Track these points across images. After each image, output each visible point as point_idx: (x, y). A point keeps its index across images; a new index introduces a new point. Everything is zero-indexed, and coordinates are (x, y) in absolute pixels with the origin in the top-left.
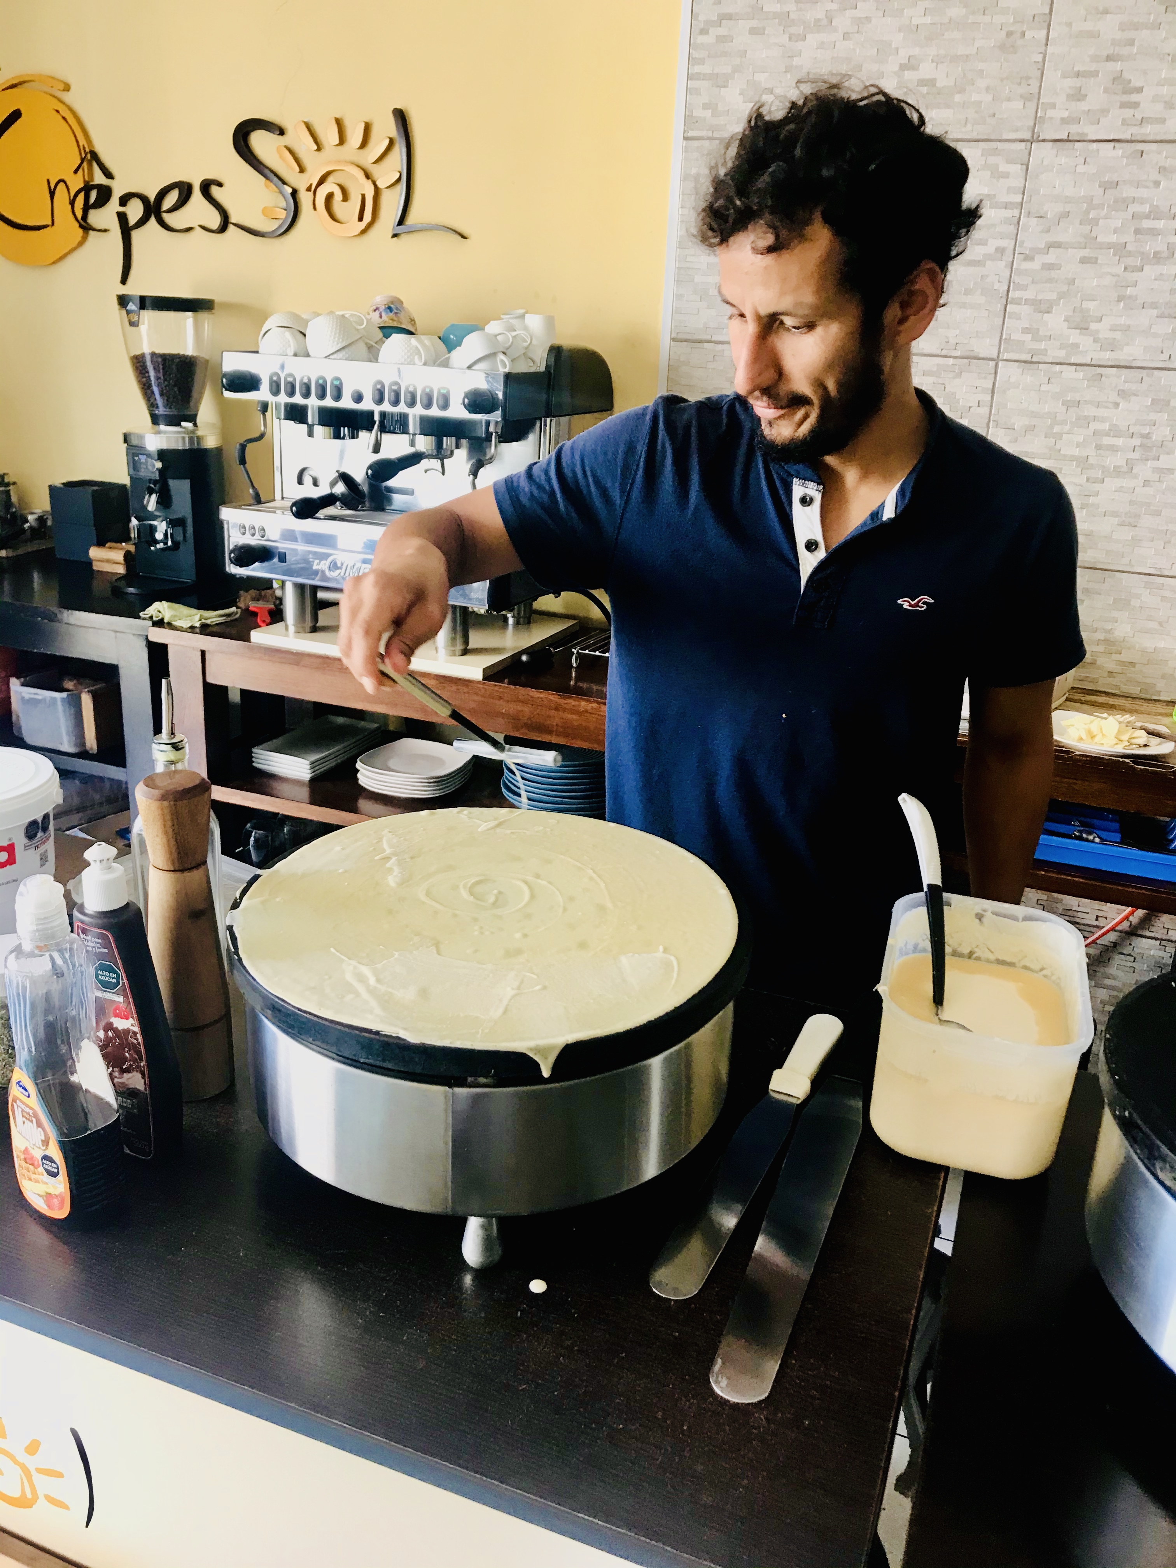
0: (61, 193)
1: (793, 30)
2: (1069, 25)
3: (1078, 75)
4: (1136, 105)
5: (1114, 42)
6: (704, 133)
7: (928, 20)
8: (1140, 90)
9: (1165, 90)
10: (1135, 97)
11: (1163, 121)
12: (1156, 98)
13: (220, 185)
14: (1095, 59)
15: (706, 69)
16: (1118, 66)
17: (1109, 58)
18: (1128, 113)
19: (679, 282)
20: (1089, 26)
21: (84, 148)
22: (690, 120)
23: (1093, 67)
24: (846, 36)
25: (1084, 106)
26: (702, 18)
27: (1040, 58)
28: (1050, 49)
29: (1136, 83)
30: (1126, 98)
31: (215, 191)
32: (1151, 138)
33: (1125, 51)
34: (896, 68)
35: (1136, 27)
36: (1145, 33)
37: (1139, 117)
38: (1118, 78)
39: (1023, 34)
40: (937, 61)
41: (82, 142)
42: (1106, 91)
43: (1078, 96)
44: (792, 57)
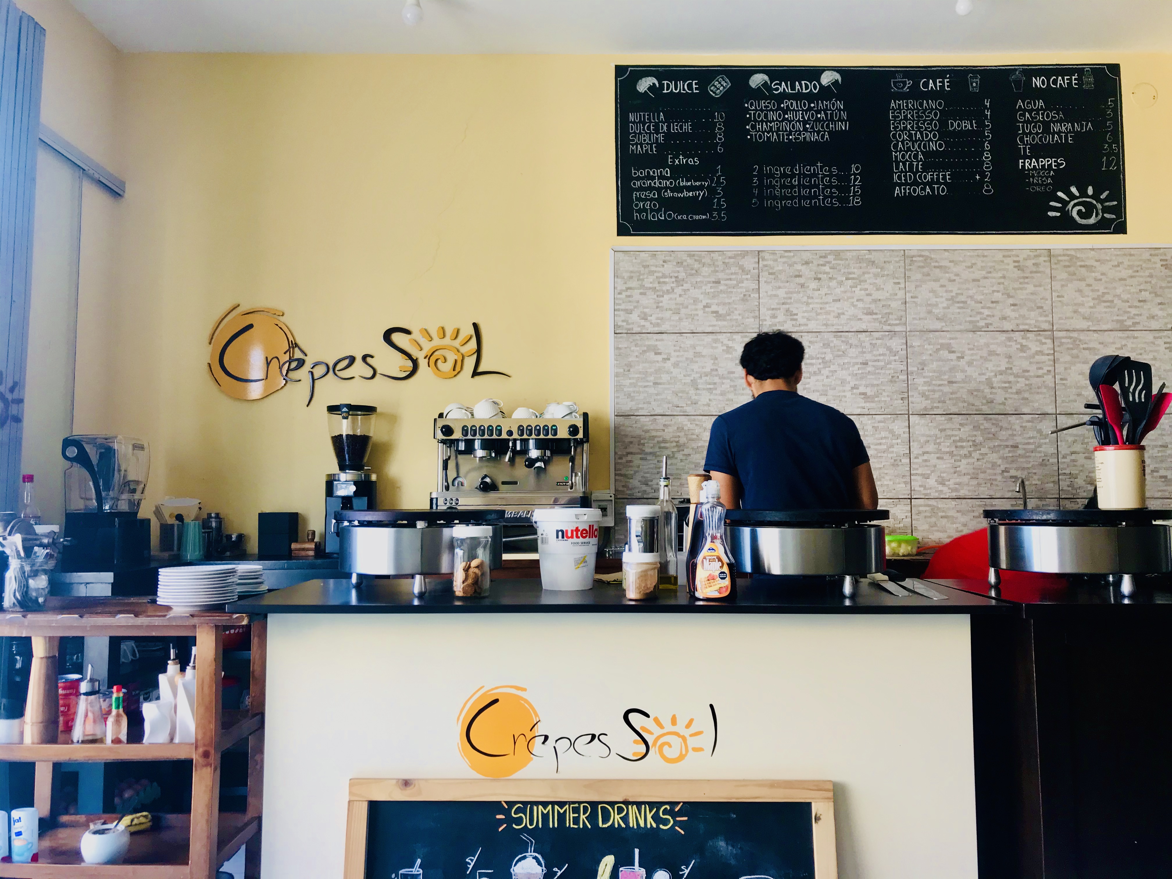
0: (275, 364)
1: (658, 293)
2: (767, 292)
3: (773, 309)
4: (796, 320)
5: (784, 298)
6: (624, 331)
7: (712, 290)
8: (797, 314)
9: (806, 314)
10: (795, 317)
11: (807, 325)
12: (803, 317)
13: (372, 357)
14: (778, 304)
15: (623, 307)
16: (787, 306)
17: (783, 304)
18: (794, 322)
19: (617, 391)
20: (774, 293)
21: (292, 341)
22: (616, 326)
23: (778, 307)
24: (680, 296)
25: (777, 320)
26: (619, 288)
27: (758, 304)
28: (761, 301)
29: (795, 312)
30: (792, 317)
31: (369, 360)
32: (804, 331)
33: (789, 301)
34: (702, 307)
35: (791, 293)
36: (795, 295)
37: (798, 323)
38: (787, 310)
39: (750, 295)
40: (718, 304)
41: (291, 338)
42: (784, 315)
43: (774, 317)
44: (658, 303)
